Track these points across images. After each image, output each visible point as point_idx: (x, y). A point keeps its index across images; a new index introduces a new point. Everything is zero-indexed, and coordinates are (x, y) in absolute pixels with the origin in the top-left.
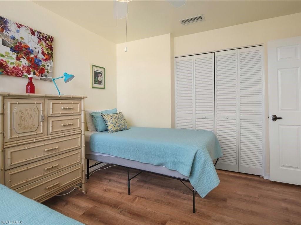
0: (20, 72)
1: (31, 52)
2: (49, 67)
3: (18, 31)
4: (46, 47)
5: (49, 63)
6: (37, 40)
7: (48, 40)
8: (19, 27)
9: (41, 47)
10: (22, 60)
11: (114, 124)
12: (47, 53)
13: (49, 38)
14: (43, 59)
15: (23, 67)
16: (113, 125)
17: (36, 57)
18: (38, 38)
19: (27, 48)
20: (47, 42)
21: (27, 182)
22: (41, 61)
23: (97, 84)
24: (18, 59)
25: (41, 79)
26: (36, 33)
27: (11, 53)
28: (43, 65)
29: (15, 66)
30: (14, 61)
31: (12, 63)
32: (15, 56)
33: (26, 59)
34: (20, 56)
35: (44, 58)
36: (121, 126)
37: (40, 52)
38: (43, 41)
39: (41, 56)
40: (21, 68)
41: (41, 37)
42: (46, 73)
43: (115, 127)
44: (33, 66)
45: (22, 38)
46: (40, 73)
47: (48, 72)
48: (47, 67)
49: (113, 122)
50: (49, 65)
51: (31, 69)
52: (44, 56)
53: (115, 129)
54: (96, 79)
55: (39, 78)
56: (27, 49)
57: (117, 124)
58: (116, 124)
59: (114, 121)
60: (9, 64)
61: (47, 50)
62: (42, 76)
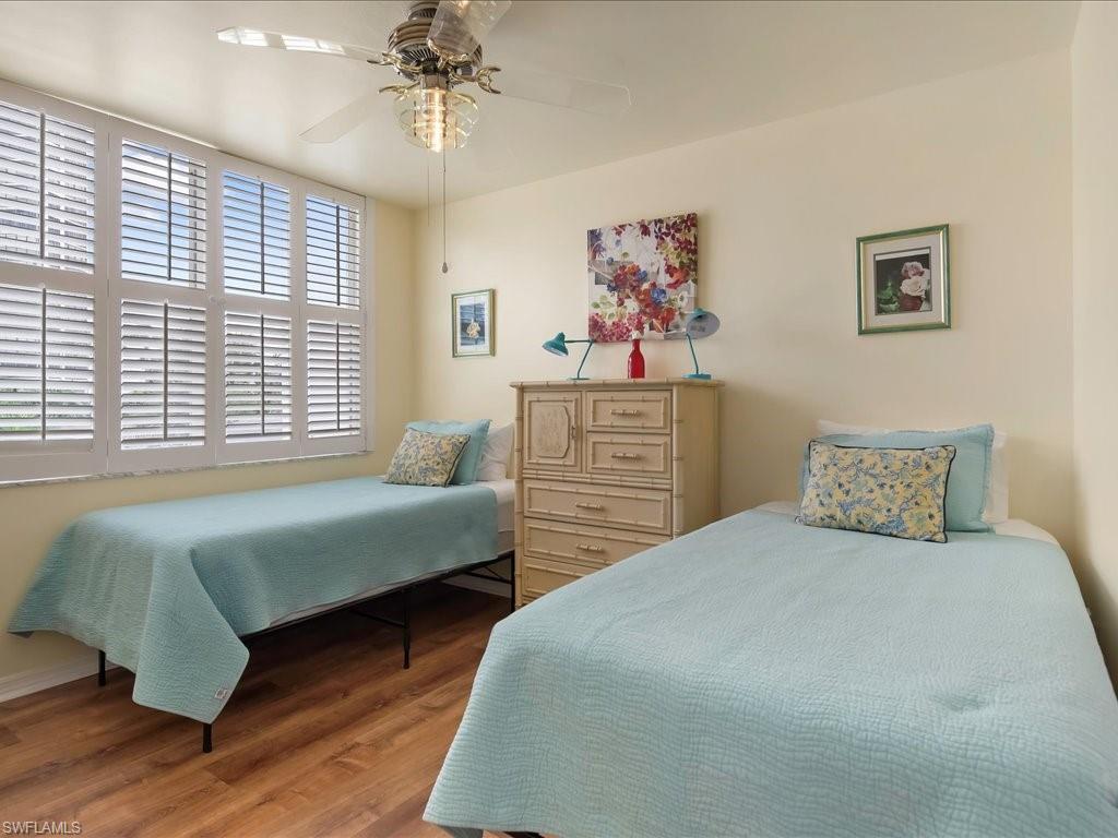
0: (625, 331)
1: (643, 277)
2: (686, 300)
3: (618, 242)
4: (676, 249)
5: (685, 290)
6: (655, 241)
7: (678, 230)
8: (619, 233)
9: (664, 256)
10: (627, 302)
11: (821, 491)
12: (677, 266)
13: (683, 221)
14: (670, 286)
15: (630, 319)
16: (818, 495)
17: (654, 285)
18: (657, 237)
19: (635, 271)
20: (677, 235)
21: (549, 554)
22: (664, 292)
23: (895, 312)
24: (621, 303)
25: (667, 338)
26: (652, 228)
27: (608, 294)
28: (670, 301)
29: (616, 319)
30: (614, 310)
31: (611, 315)
32: (614, 299)
33: (633, 298)
34: (624, 295)
35: (672, 281)
36: (859, 509)
37: (663, 268)
38: (668, 239)
39: (664, 280)
40: (625, 321)
41: (664, 230)
42: (677, 318)
43: (822, 504)
44: (648, 310)
45: (625, 255)
46: (663, 323)
47: (681, 314)
48: (679, 303)
49: (821, 482)
50: (685, 294)
51: (644, 318)
52: (672, 276)
53: (818, 515)
54: (889, 292)
55: (661, 336)
56: (634, 274)
57: (839, 495)
58: (830, 496)
59: (829, 479)
60: (606, 320)
61: (679, 256)
62: (667, 331)
